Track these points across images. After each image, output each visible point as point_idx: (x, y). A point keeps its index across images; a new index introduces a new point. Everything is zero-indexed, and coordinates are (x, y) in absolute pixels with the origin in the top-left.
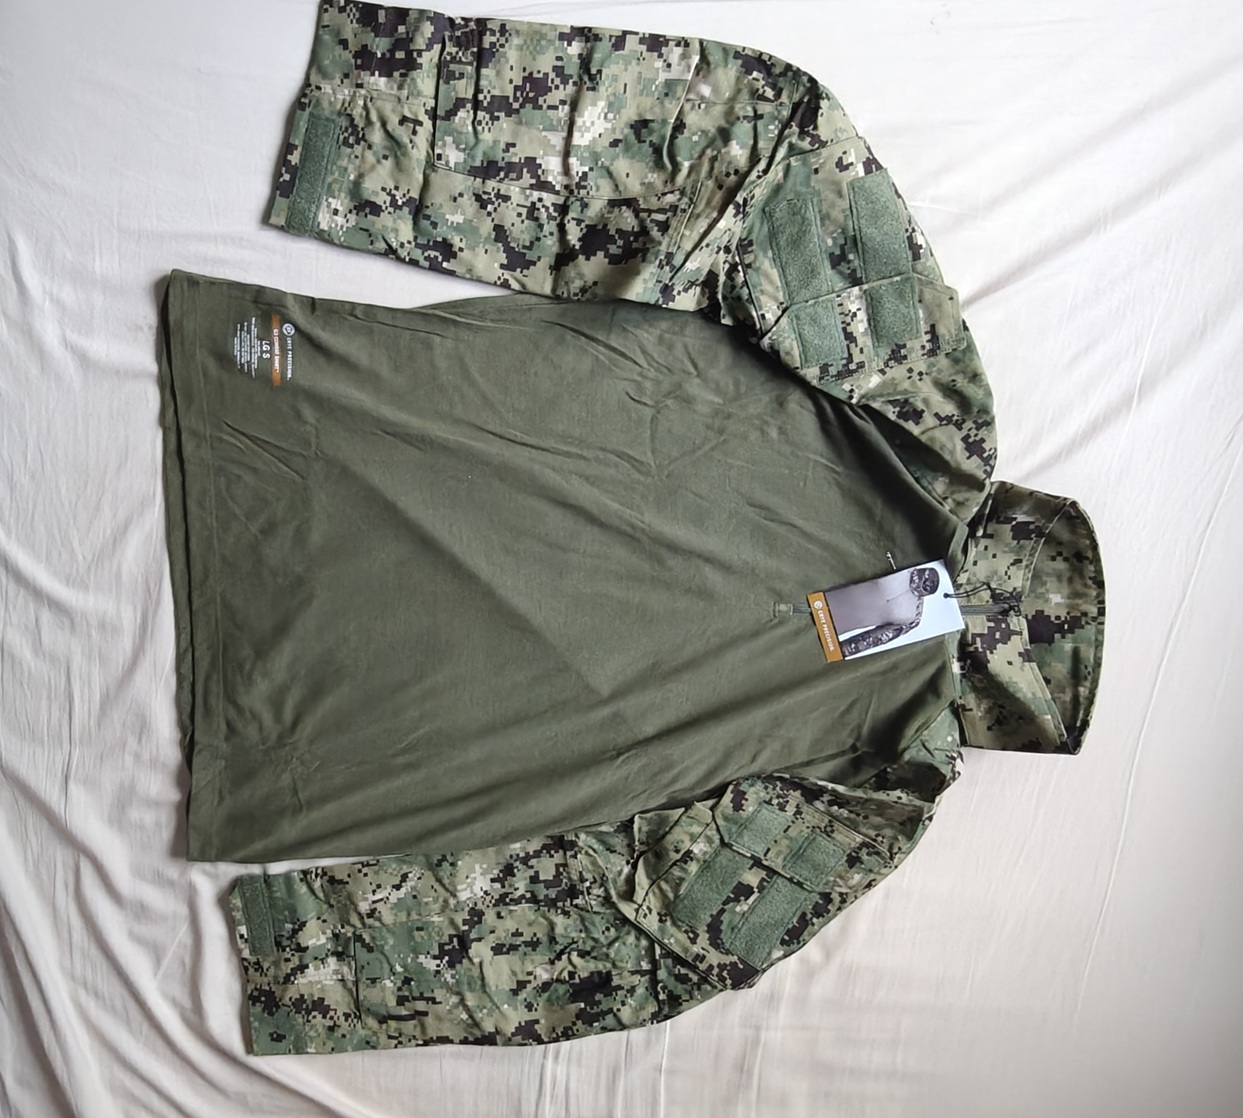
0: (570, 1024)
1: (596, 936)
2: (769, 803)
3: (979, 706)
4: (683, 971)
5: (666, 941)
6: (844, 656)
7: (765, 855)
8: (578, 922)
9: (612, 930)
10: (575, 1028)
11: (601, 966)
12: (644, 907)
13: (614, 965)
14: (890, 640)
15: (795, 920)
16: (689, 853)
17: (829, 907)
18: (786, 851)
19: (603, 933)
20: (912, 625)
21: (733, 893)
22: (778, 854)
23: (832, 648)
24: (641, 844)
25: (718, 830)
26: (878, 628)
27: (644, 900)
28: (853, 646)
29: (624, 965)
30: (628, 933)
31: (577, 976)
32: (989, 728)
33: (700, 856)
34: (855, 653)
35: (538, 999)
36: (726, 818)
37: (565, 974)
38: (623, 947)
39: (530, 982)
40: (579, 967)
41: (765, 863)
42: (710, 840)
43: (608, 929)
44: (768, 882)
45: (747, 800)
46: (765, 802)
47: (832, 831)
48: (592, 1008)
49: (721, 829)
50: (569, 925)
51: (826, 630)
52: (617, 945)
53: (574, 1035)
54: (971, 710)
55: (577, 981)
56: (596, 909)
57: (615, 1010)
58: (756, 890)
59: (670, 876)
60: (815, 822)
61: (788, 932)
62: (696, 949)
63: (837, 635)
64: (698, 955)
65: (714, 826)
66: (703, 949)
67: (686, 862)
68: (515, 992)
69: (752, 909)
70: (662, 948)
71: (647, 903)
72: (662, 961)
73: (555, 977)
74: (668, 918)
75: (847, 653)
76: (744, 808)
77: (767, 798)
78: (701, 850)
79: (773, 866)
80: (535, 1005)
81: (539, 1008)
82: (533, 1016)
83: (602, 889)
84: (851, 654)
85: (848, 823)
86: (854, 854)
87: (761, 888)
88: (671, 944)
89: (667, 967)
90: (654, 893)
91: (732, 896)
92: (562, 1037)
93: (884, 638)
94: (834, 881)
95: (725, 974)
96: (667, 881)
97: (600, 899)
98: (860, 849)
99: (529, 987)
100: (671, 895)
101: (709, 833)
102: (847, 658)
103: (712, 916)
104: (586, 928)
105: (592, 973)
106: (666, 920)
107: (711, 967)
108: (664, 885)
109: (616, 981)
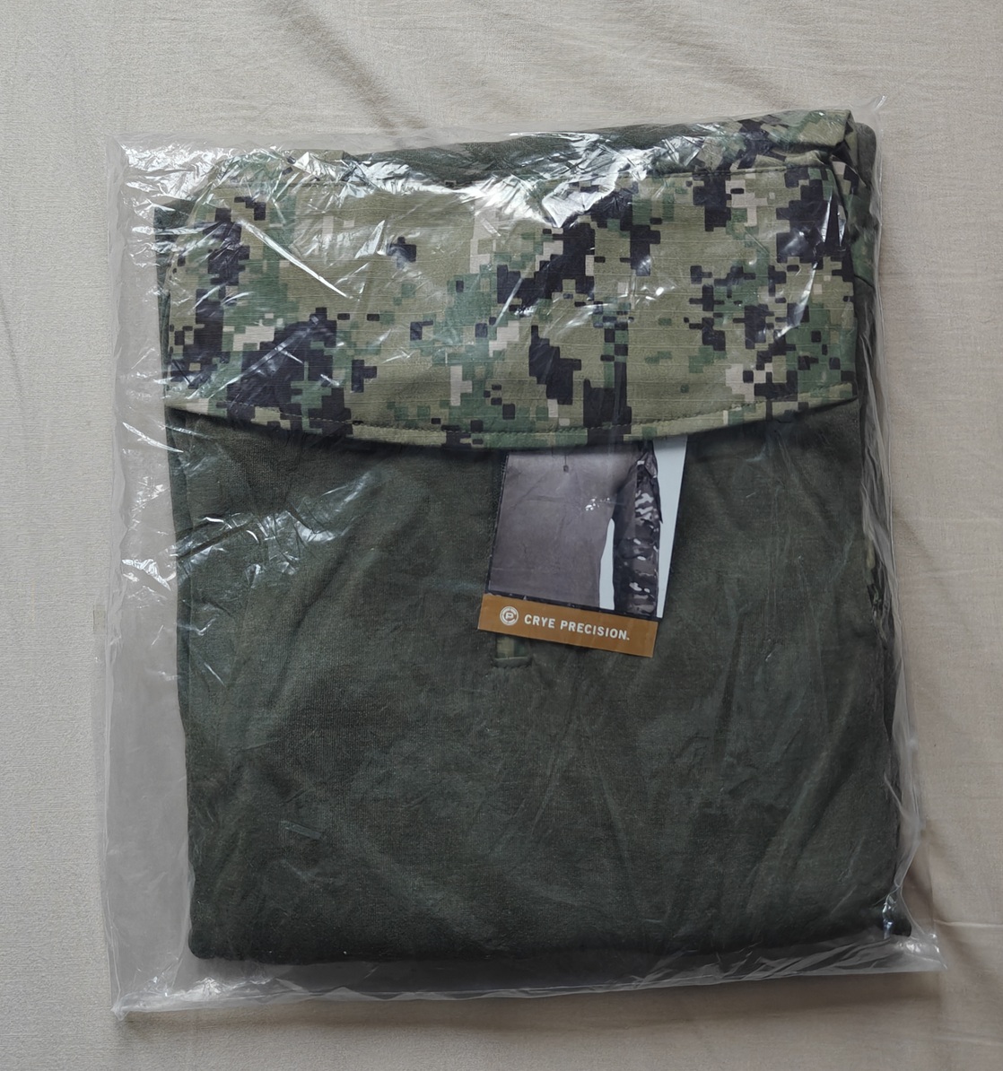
6: (651, 616)
14: (657, 503)
23: (623, 635)
26: (617, 516)
28: (635, 587)
34: (655, 591)
51: (575, 627)
63: (598, 610)
75: (649, 608)
84: (652, 599)
93: (647, 514)
102: (660, 614)
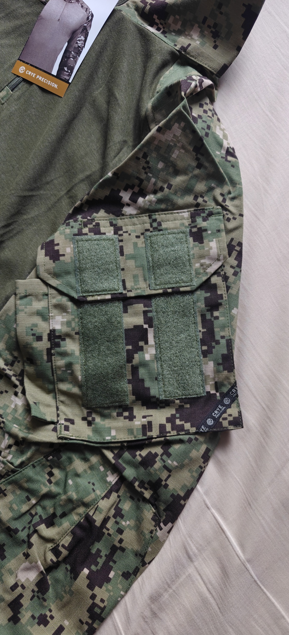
0: (91, 602)
1: (44, 490)
2: (80, 233)
3: (192, 39)
4: (144, 453)
5: (108, 438)
6: (67, 81)
7: (125, 288)
8: (18, 492)
9: (56, 471)
10: (97, 601)
11: (75, 518)
12: (62, 421)
13: (86, 505)
14: (85, 41)
15: (200, 328)
16: (52, 335)
17: (219, 293)
18: (139, 272)
19: (50, 482)
20: (90, 19)
21: (127, 344)
22: (135, 277)
23: (56, 86)
24: (12, 364)
25: (61, 293)
26: (69, 42)
27: (58, 415)
28: (66, 69)
29: (92, 496)
30: (70, 461)
31: (61, 549)
32: (215, 47)
33: (65, 329)
34: (72, 72)
35: (46, 604)
36: (56, 275)
37: (51, 557)
38: (79, 480)
39: (21, 596)
40: (57, 537)
41: (132, 294)
42: (61, 308)
43: (51, 474)
44: (151, 311)
45: (58, 244)
46: (75, 235)
47: (160, 224)
48: (97, 564)
49: (60, 288)
50: (11, 503)
52: (70, 482)
53: (103, 609)
54: (189, 45)
55: (65, 552)
56: (18, 462)
57: (118, 545)
58: (146, 326)
59: (59, 372)
60: (139, 228)
61: (203, 342)
62: (138, 422)
63: (50, 74)
64: (144, 426)
65: (54, 292)
66: (144, 417)
67: (58, 345)
68: (15, 619)
69: (158, 346)
70: (111, 449)
71: (62, 417)
72: (120, 461)
73: (42, 568)
74: (94, 416)
75: (67, 78)
76: (61, 253)
77: (76, 231)
78: (62, 323)
79: (139, 292)
80: (48, 614)
81: (53, 613)
82: (53, 625)
83: (7, 436)
84: (70, 75)
85: (163, 206)
86: (194, 230)
87: (149, 321)
88: (114, 437)
89: (129, 463)
90: (62, 402)
91: (130, 347)
92: (94, 622)
93: (80, 44)
94: (202, 265)
95: (178, 422)
96: (62, 380)
97: (13, 449)
98: (193, 221)
99: (25, 602)
100: (75, 390)
101: (54, 301)
102: (70, 81)
103: (129, 382)
104: (28, 490)
105: (73, 532)
106: (94, 419)
107: (162, 427)
108: (64, 386)
109: (98, 519)
